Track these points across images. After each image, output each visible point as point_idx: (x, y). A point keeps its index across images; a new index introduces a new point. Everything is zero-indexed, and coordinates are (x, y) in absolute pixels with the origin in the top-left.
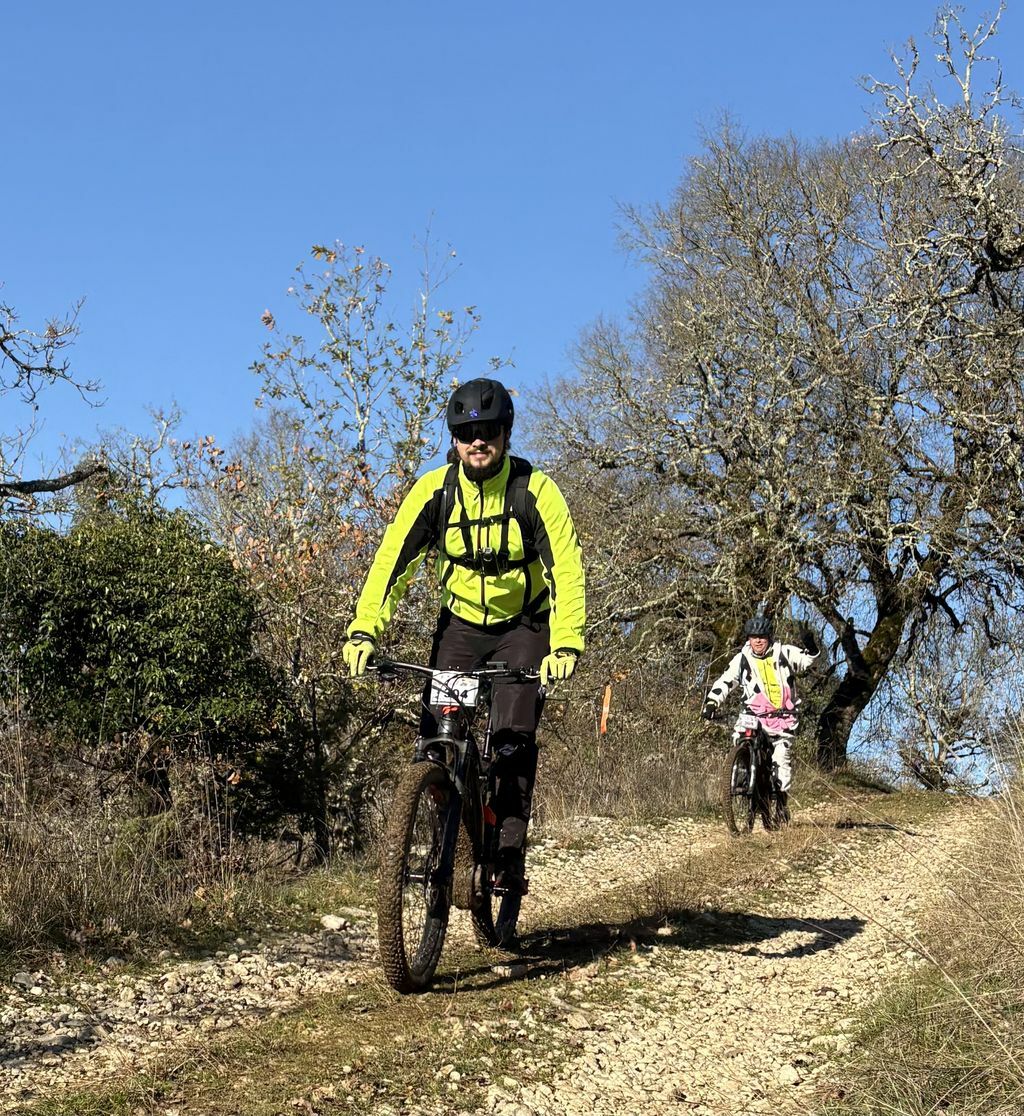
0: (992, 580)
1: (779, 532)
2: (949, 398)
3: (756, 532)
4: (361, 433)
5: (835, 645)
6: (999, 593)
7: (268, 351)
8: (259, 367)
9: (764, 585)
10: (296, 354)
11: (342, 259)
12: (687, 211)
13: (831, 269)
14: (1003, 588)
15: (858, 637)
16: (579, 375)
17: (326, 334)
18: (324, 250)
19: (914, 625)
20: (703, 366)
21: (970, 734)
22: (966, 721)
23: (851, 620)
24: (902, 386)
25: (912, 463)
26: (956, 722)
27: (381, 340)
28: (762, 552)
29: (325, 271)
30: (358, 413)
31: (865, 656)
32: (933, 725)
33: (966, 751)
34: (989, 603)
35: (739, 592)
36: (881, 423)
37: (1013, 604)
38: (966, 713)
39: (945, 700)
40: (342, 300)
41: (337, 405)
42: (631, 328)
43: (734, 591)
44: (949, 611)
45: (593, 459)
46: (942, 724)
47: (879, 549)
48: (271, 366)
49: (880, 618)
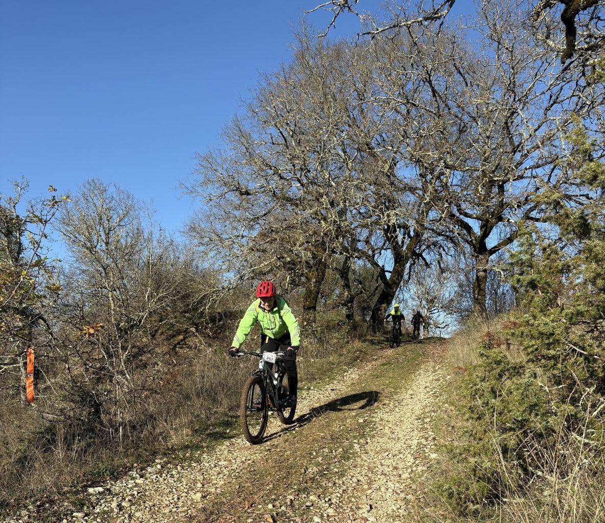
0: (441, 245)
6: (444, 250)
14: (446, 248)
15: (386, 273)
19: (410, 267)
21: (437, 305)
22: (436, 300)
23: (383, 266)
26: (432, 301)
31: (389, 282)
32: (424, 302)
33: (436, 311)
34: (440, 255)
38: (435, 298)
39: (428, 293)
44: (424, 259)
46: (427, 302)
49: (395, 264)
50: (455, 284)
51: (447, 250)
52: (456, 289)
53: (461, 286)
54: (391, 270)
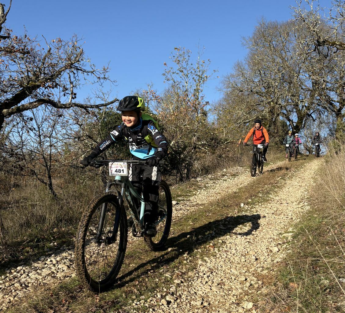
0: (320, 110)
1: (277, 103)
2: (310, 74)
3: (272, 104)
4: (186, 88)
5: (289, 125)
6: (322, 113)
7: (166, 71)
8: (164, 74)
9: (274, 114)
10: (172, 71)
11: (181, 50)
12: (255, 37)
13: (285, 48)
14: (323, 112)
15: (294, 123)
16: (234, 72)
17: (178, 67)
18: (177, 49)
19: (305, 120)
20: (260, 70)
23: (292, 120)
24: (301, 72)
25: (304, 87)
27: (190, 67)
28: (273, 108)
29: (177, 53)
30: (186, 84)
34: (320, 115)
35: (269, 116)
36: (297, 79)
37: (325, 115)
39: (312, 135)
40: (181, 59)
41: (181, 82)
42: (245, 62)
43: (268, 116)
44: (312, 117)
45: (238, 90)
47: (297, 105)
48: (166, 74)
49: (298, 119)
50: (327, 130)
51: (323, 113)
52: (328, 132)
53: (330, 130)
54: (296, 122)
